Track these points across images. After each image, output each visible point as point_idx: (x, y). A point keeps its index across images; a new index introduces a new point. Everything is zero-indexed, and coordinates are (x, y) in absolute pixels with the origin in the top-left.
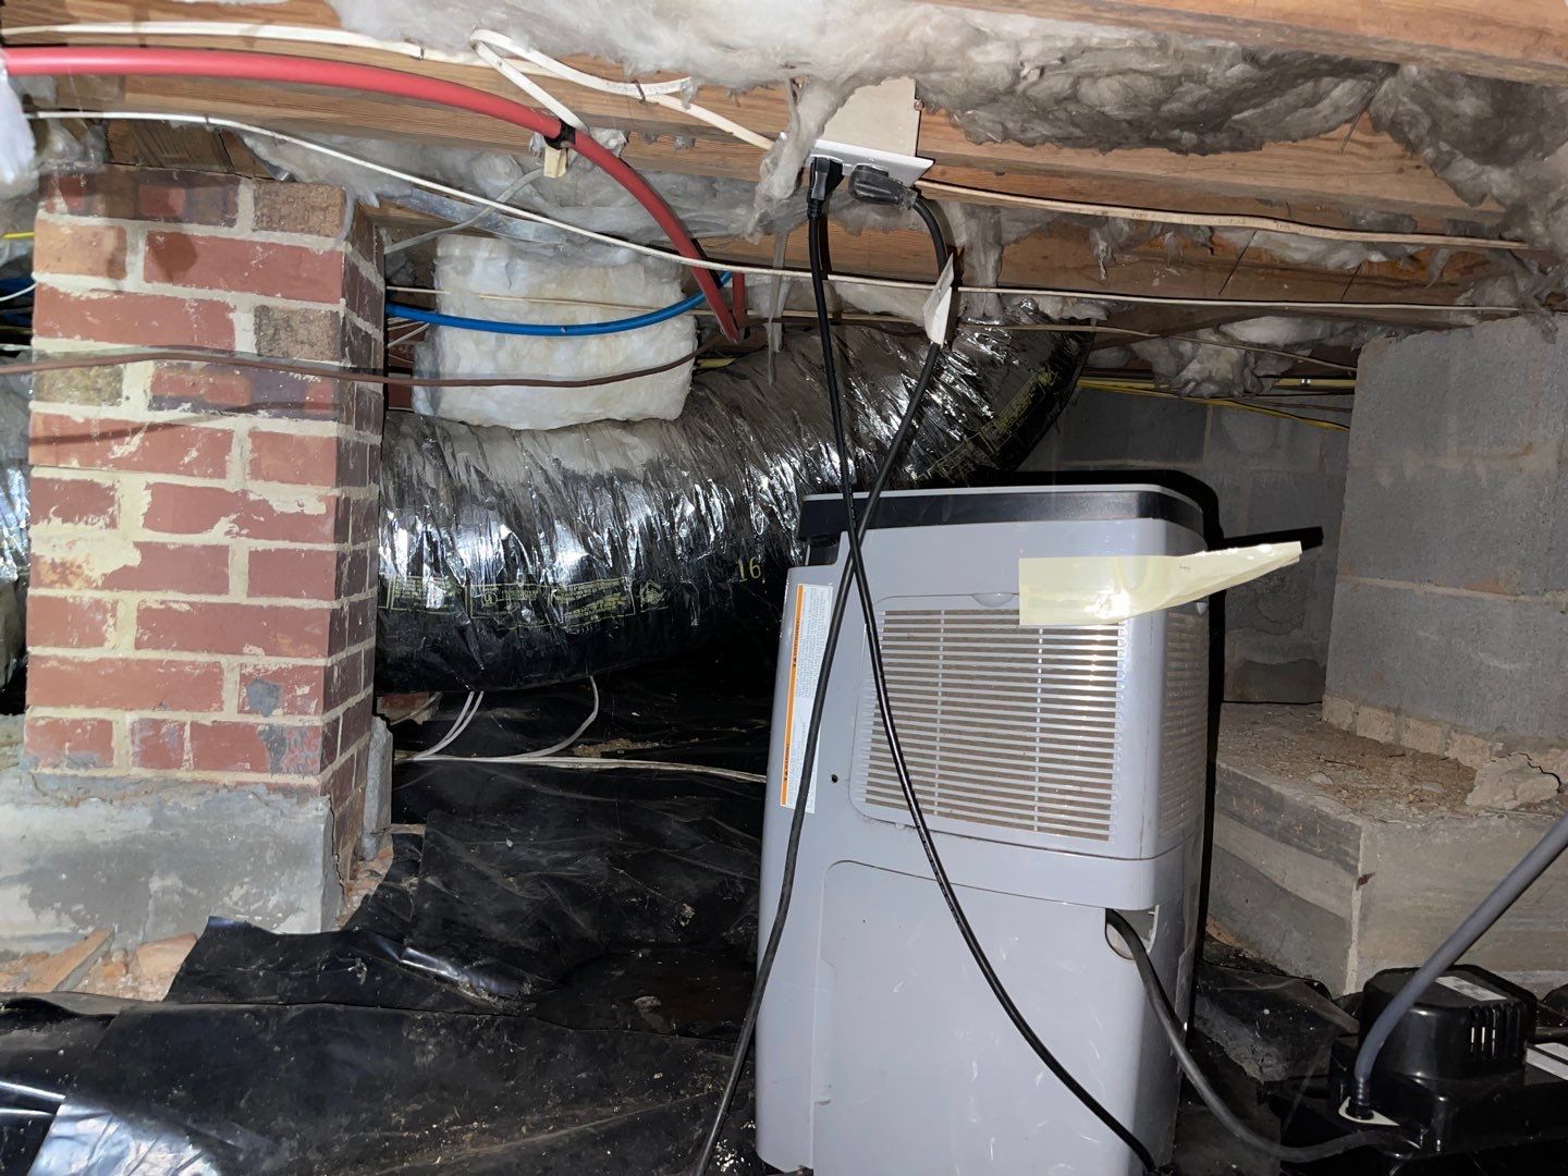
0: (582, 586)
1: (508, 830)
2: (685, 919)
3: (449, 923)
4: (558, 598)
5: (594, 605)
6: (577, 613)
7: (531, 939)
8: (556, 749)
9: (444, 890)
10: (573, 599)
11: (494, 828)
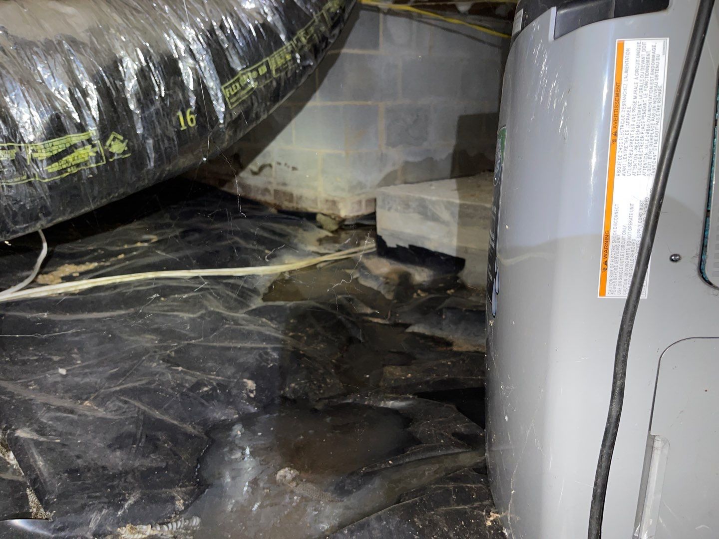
0: (56, 141)
1: (51, 360)
2: (251, 392)
3: (73, 472)
4: (35, 155)
5: (69, 158)
6: (55, 167)
7: (153, 456)
8: (27, 282)
9: (42, 439)
10: (50, 154)
11: (37, 361)
